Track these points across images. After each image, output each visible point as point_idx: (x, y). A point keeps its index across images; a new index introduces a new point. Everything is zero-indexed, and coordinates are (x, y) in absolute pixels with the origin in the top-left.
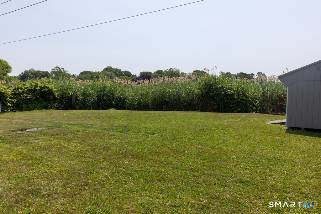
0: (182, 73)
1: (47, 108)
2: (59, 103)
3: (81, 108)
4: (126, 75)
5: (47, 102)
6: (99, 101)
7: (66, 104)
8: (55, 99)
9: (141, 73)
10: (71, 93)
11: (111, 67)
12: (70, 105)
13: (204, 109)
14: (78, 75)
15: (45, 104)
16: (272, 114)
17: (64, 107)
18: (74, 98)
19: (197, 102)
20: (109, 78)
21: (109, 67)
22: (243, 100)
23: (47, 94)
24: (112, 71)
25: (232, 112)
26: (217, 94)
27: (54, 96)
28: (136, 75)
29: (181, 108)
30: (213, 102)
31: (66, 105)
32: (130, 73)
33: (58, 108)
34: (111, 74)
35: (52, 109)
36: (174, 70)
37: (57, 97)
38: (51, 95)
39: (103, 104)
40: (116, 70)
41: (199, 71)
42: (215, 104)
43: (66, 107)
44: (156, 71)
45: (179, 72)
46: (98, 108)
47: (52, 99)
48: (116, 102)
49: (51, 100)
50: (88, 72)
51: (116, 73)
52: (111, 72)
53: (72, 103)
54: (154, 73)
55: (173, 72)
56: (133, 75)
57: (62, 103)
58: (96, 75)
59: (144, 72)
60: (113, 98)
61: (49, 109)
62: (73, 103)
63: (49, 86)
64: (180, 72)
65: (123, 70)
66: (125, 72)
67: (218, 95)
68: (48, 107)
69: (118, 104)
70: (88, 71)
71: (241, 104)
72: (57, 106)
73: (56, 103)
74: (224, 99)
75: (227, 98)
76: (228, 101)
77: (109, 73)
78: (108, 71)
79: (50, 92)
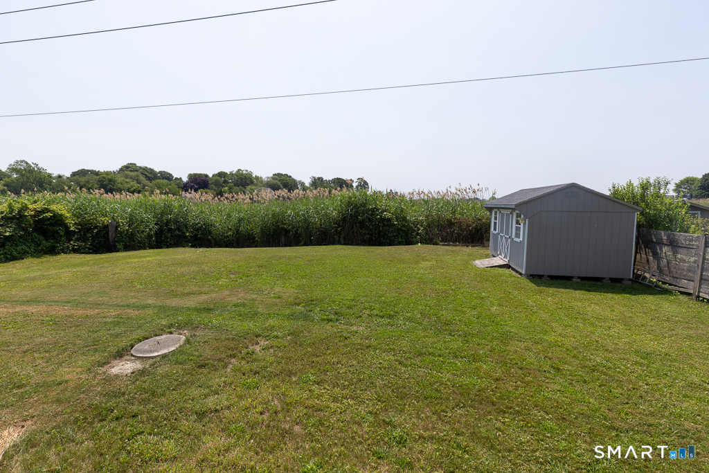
0: (256, 176)
1: (52, 251)
2: (77, 240)
3: (127, 248)
4: (163, 178)
5: (52, 241)
6: (160, 233)
7: (94, 241)
8: (69, 234)
9: (190, 176)
10: (106, 220)
11: (135, 165)
12: (102, 243)
13: (348, 241)
14: (69, 176)
15: (46, 244)
16: (443, 245)
17: (91, 247)
18: (111, 229)
19: (336, 230)
20: (135, 182)
21: (131, 164)
22: (404, 226)
23: (51, 225)
24: (137, 171)
25: (390, 245)
26: (369, 218)
27: (67, 228)
28: (181, 178)
29: (311, 240)
30: (362, 229)
31: (94, 244)
32: (171, 175)
33: (75, 251)
34: (138, 176)
35: (65, 253)
36: (244, 172)
37: (72, 229)
38: (60, 225)
39: (168, 238)
40: (145, 169)
41: (282, 174)
42: (367, 232)
43: (94, 246)
44: (216, 172)
45: (251, 176)
46: (158, 245)
47: (62, 233)
48: (192, 232)
49: (61, 236)
50: (89, 171)
51: (146, 175)
52: (136, 173)
53: (108, 239)
54: (213, 176)
55: (242, 174)
56: (176, 179)
57: (85, 240)
58: (109, 177)
59: (195, 175)
60: (186, 226)
61: (59, 253)
62: (111, 240)
63: (53, 207)
64: (254, 176)
65: (157, 169)
66: (160, 172)
67: (370, 220)
68: (54, 250)
69: (196, 235)
70: (90, 169)
71: (401, 232)
72: (75, 245)
73: (72, 240)
74: (380, 226)
75: (383, 224)
76: (385, 228)
77: (132, 174)
78: (131, 171)
79: (58, 220)
